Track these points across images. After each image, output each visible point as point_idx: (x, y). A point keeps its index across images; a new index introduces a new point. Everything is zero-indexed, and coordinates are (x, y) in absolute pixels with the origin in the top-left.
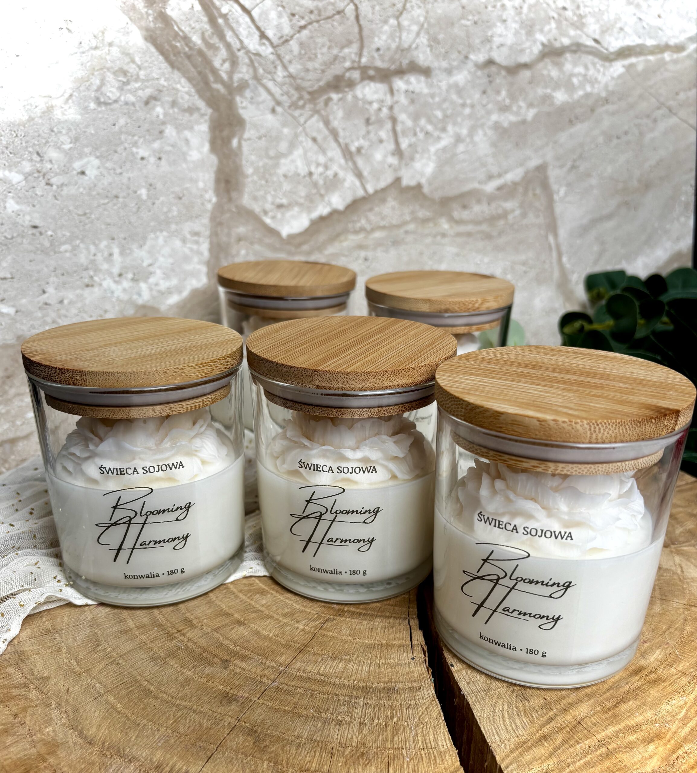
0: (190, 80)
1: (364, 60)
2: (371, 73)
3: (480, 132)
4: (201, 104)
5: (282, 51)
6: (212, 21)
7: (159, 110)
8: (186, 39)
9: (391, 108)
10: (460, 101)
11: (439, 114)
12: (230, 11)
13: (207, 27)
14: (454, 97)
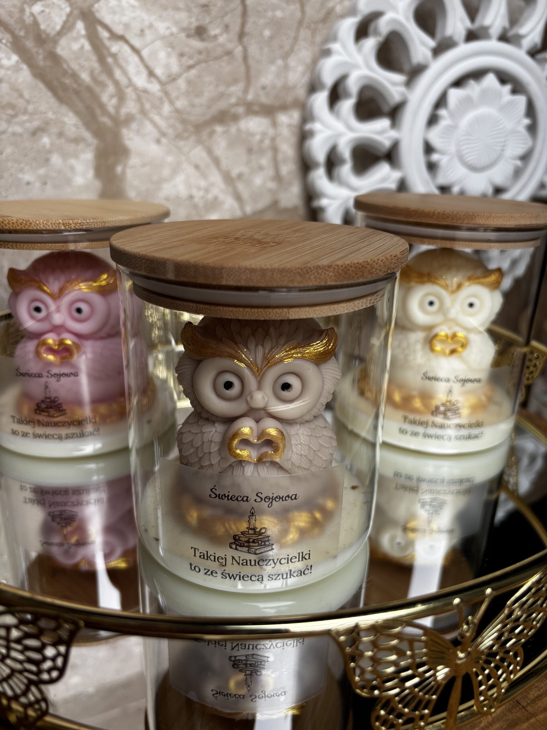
0: (77, 113)
1: (250, 97)
2: (256, 108)
4: (87, 134)
5: (169, 87)
6: (102, 59)
7: (46, 140)
8: (75, 76)
9: (273, 139)
12: (120, 51)
13: (96, 65)
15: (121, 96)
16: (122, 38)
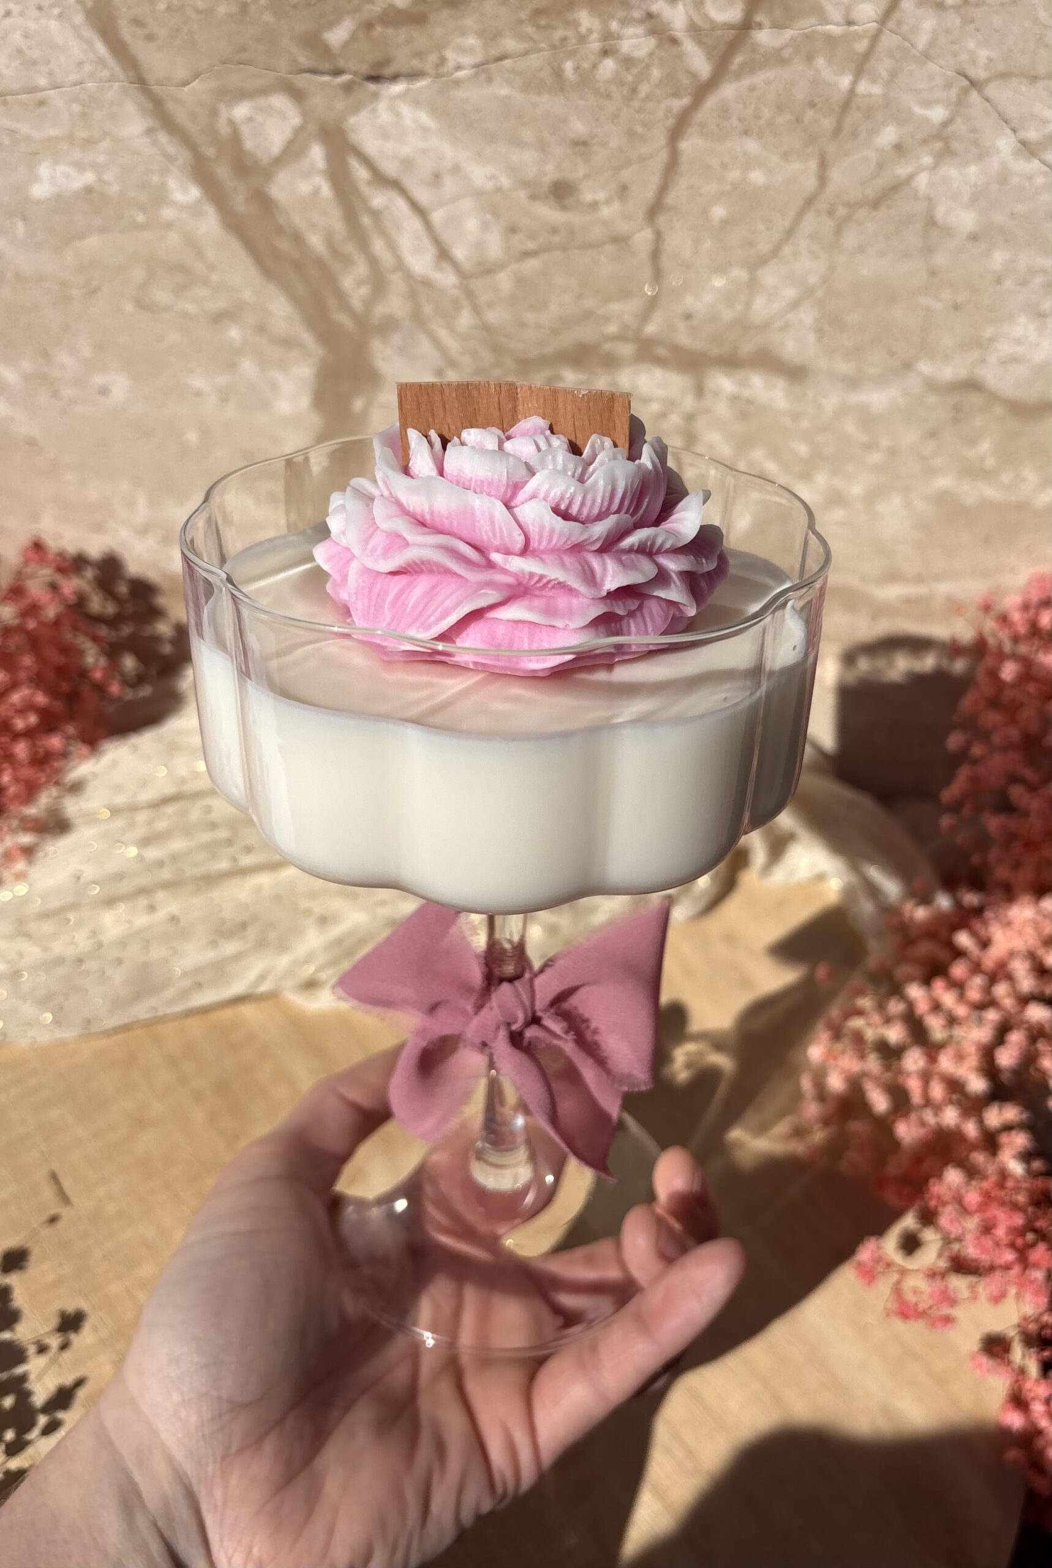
0: (294, 299)
1: (651, 329)
2: (662, 352)
3: (897, 501)
4: (307, 337)
5: (477, 285)
6: (351, 217)
7: (234, 333)
8: (297, 238)
9: (690, 418)
10: (863, 438)
11: (802, 449)
12: (387, 207)
13: (338, 225)
14: (850, 427)
15: (378, 284)
16: (395, 184)
